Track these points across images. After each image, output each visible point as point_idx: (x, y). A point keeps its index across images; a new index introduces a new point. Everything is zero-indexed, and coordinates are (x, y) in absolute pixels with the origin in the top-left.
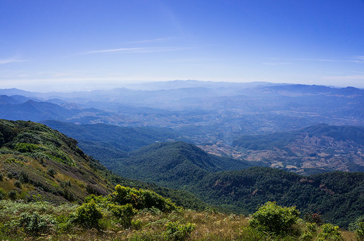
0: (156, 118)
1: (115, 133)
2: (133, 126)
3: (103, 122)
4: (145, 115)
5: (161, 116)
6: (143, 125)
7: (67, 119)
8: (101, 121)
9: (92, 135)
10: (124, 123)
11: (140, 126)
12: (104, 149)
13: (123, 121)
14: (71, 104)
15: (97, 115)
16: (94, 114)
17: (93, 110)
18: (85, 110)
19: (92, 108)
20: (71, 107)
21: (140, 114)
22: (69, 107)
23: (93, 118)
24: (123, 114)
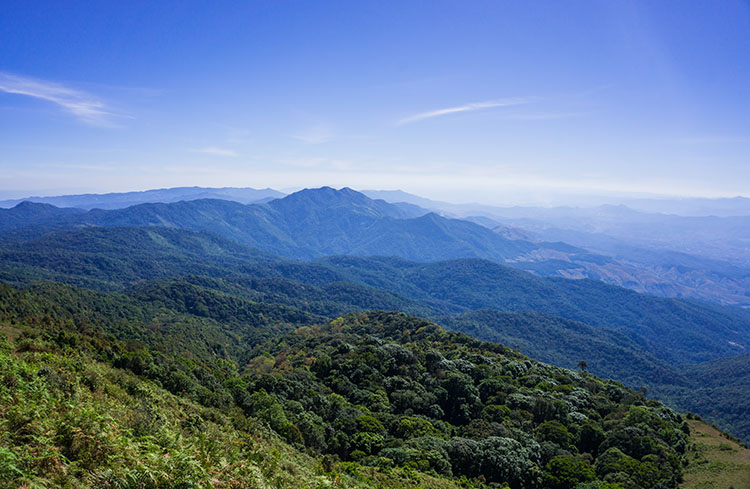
0: (709, 281)
1: (628, 308)
2: (658, 293)
3: (587, 276)
4: (681, 270)
5: (721, 276)
6: (679, 294)
7: (507, 261)
8: (584, 273)
9: (576, 307)
10: (636, 284)
11: (673, 295)
12: (622, 352)
13: (632, 279)
14: (515, 231)
15: (572, 259)
16: (564, 256)
17: (561, 246)
18: (546, 245)
19: (561, 243)
20: (514, 237)
21: (670, 268)
22: (510, 236)
23: (564, 265)
24: (627, 262)
